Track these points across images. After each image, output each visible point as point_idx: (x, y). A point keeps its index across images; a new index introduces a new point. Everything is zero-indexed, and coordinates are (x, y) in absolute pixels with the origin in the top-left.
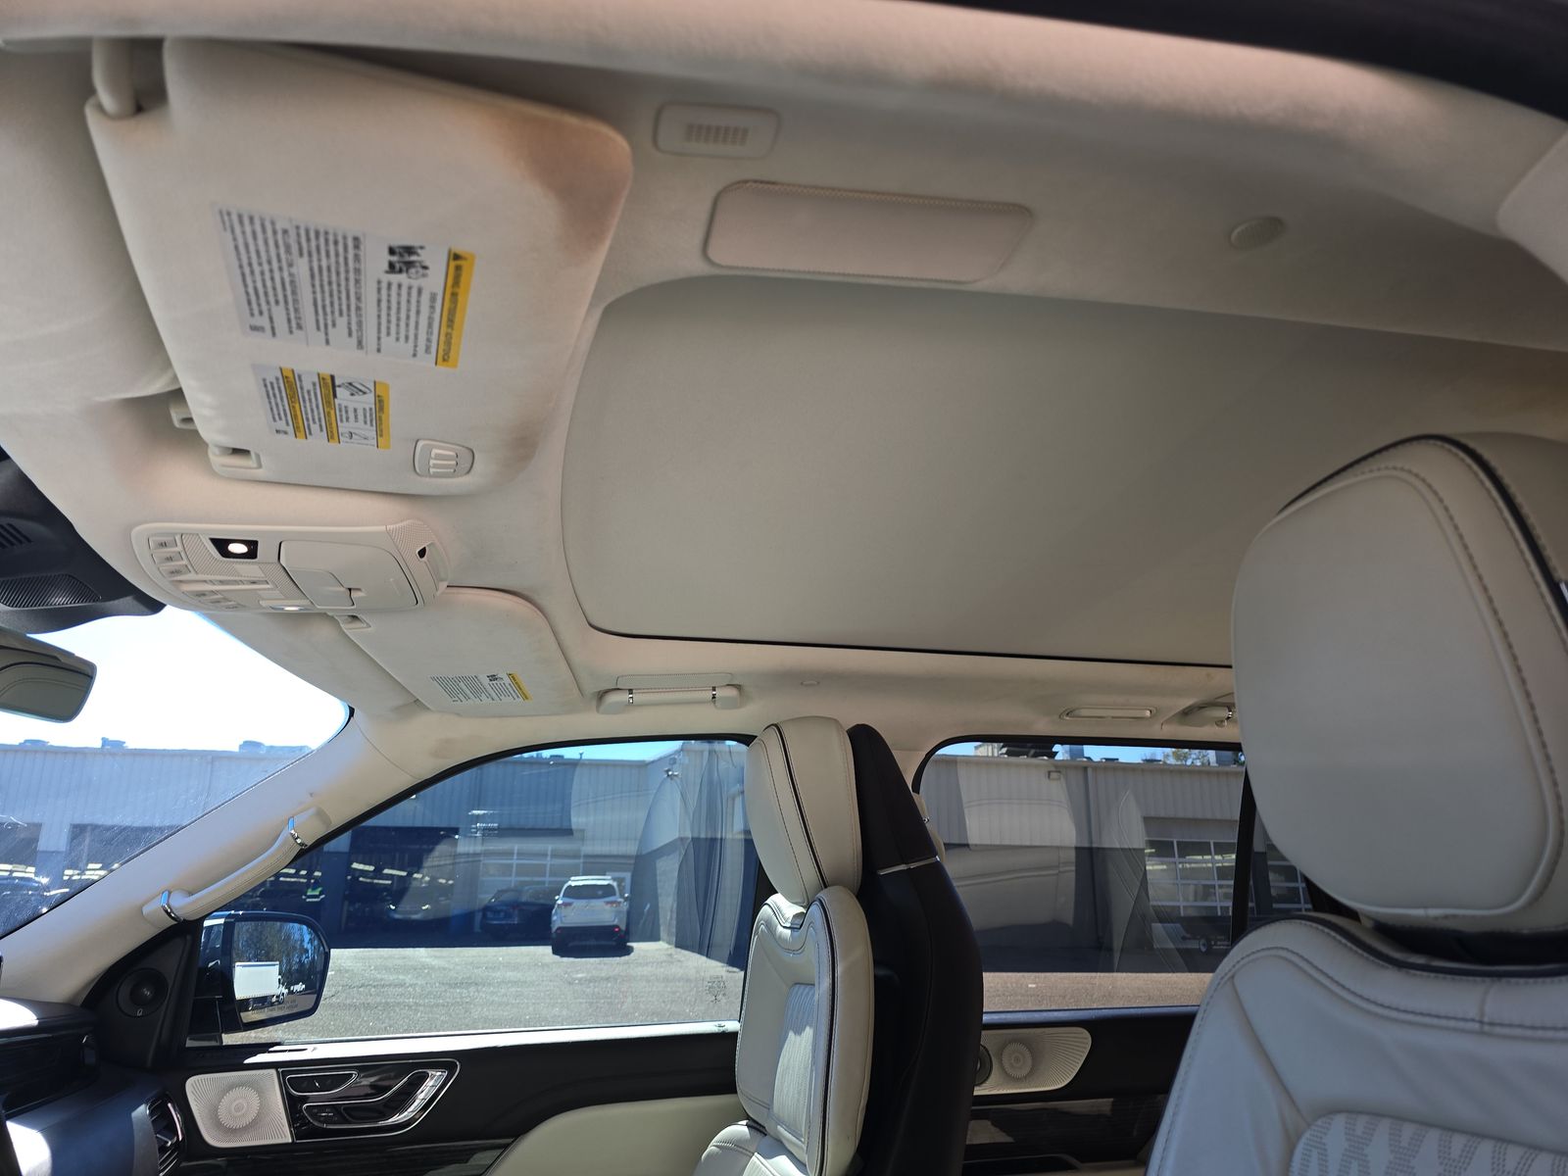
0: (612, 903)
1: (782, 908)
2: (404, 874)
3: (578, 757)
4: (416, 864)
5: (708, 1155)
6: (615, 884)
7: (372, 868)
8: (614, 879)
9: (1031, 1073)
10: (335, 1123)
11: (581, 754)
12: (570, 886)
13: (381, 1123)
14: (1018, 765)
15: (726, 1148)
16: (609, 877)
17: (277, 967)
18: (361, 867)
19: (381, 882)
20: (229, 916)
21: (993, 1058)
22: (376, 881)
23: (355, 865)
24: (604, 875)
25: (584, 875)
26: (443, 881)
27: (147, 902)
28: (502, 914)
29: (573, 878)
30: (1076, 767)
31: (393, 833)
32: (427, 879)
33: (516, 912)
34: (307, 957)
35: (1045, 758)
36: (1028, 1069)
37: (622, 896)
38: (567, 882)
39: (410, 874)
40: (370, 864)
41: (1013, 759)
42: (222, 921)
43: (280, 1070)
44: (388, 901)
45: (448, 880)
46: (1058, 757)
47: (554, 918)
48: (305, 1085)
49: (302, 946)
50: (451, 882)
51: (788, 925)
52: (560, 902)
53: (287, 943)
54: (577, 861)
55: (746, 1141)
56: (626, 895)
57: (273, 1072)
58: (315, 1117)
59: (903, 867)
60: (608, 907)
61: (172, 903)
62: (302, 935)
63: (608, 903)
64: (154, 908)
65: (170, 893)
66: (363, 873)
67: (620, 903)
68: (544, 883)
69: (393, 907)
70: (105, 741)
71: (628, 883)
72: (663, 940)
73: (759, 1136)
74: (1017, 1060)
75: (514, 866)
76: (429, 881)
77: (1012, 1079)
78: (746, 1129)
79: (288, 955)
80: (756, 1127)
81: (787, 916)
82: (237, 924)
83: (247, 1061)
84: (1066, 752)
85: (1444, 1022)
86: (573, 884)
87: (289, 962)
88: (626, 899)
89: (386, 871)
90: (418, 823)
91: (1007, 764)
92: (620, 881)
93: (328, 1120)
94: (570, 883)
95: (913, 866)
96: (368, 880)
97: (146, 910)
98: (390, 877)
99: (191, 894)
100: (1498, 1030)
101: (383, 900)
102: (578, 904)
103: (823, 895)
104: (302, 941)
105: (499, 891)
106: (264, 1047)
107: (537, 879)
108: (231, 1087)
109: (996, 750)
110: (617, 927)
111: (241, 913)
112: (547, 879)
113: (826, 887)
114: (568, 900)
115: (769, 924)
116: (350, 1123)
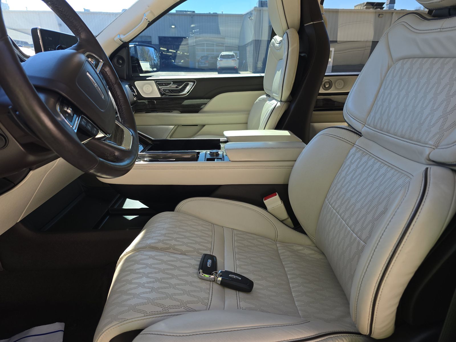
0: (234, 60)
1: (277, 38)
2: (175, 51)
3: (221, 13)
4: (177, 48)
5: (256, 102)
6: (234, 54)
7: (166, 49)
8: (234, 53)
9: (342, 88)
10: (169, 93)
11: (222, 12)
12: (222, 55)
13: (180, 94)
14: (368, 12)
15: (260, 100)
16: (233, 52)
17: (149, 63)
18: (163, 49)
19: (169, 54)
20: (135, 44)
21: (333, 84)
22: (168, 54)
23: (161, 48)
24: (231, 51)
25: (225, 52)
26: (186, 54)
27: (115, 37)
28: (203, 63)
29: (222, 52)
30: (389, 13)
31: (170, 39)
32: (181, 53)
33: (207, 63)
34: (156, 62)
35: (379, 9)
36: (342, 87)
37: (237, 58)
38: (220, 54)
39: (177, 51)
40: (165, 48)
41: (368, 10)
42: (133, 45)
43: (155, 81)
44: (172, 59)
45: (187, 53)
46: (384, 9)
47: (218, 64)
48: (161, 84)
49: (154, 59)
50: (188, 54)
51: (278, 43)
52: (219, 59)
53: (150, 57)
54: (223, 48)
55: (265, 98)
56: (238, 58)
57: (153, 81)
58: (164, 91)
59: (312, 23)
60: (233, 61)
61: (121, 37)
62: (153, 56)
63: (233, 60)
64: (117, 38)
65: (120, 35)
66: (164, 51)
67: (236, 60)
68: (214, 54)
69: (173, 61)
70: (85, 10)
71: (238, 54)
72: (249, 71)
73: (268, 97)
74: (340, 84)
75: (205, 49)
76: (182, 54)
77: (336, 89)
78: (265, 96)
79: (151, 61)
80: (268, 95)
81: (278, 41)
82: (137, 46)
83: (147, 79)
84: (388, 7)
85: (432, 31)
86: (223, 54)
87: (151, 62)
88: (238, 59)
89: (170, 50)
90: (177, 36)
91: (365, 12)
92: (236, 54)
93: (168, 93)
94: (221, 54)
95: (315, 23)
96: (166, 53)
97: (115, 39)
98: (171, 52)
99: (124, 35)
100: (444, 30)
101: (171, 59)
102: (224, 60)
103: (288, 31)
104: (154, 57)
105: (202, 57)
106: (150, 76)
107: (212, 53)
108: (145, 84)
109: (362, 7)
110: (235, 67)
111: (137, 43)
112: (215, 53)
113: (289, 29)
114: (221, 59)
115: (273, 44)
116: (173, 93)
